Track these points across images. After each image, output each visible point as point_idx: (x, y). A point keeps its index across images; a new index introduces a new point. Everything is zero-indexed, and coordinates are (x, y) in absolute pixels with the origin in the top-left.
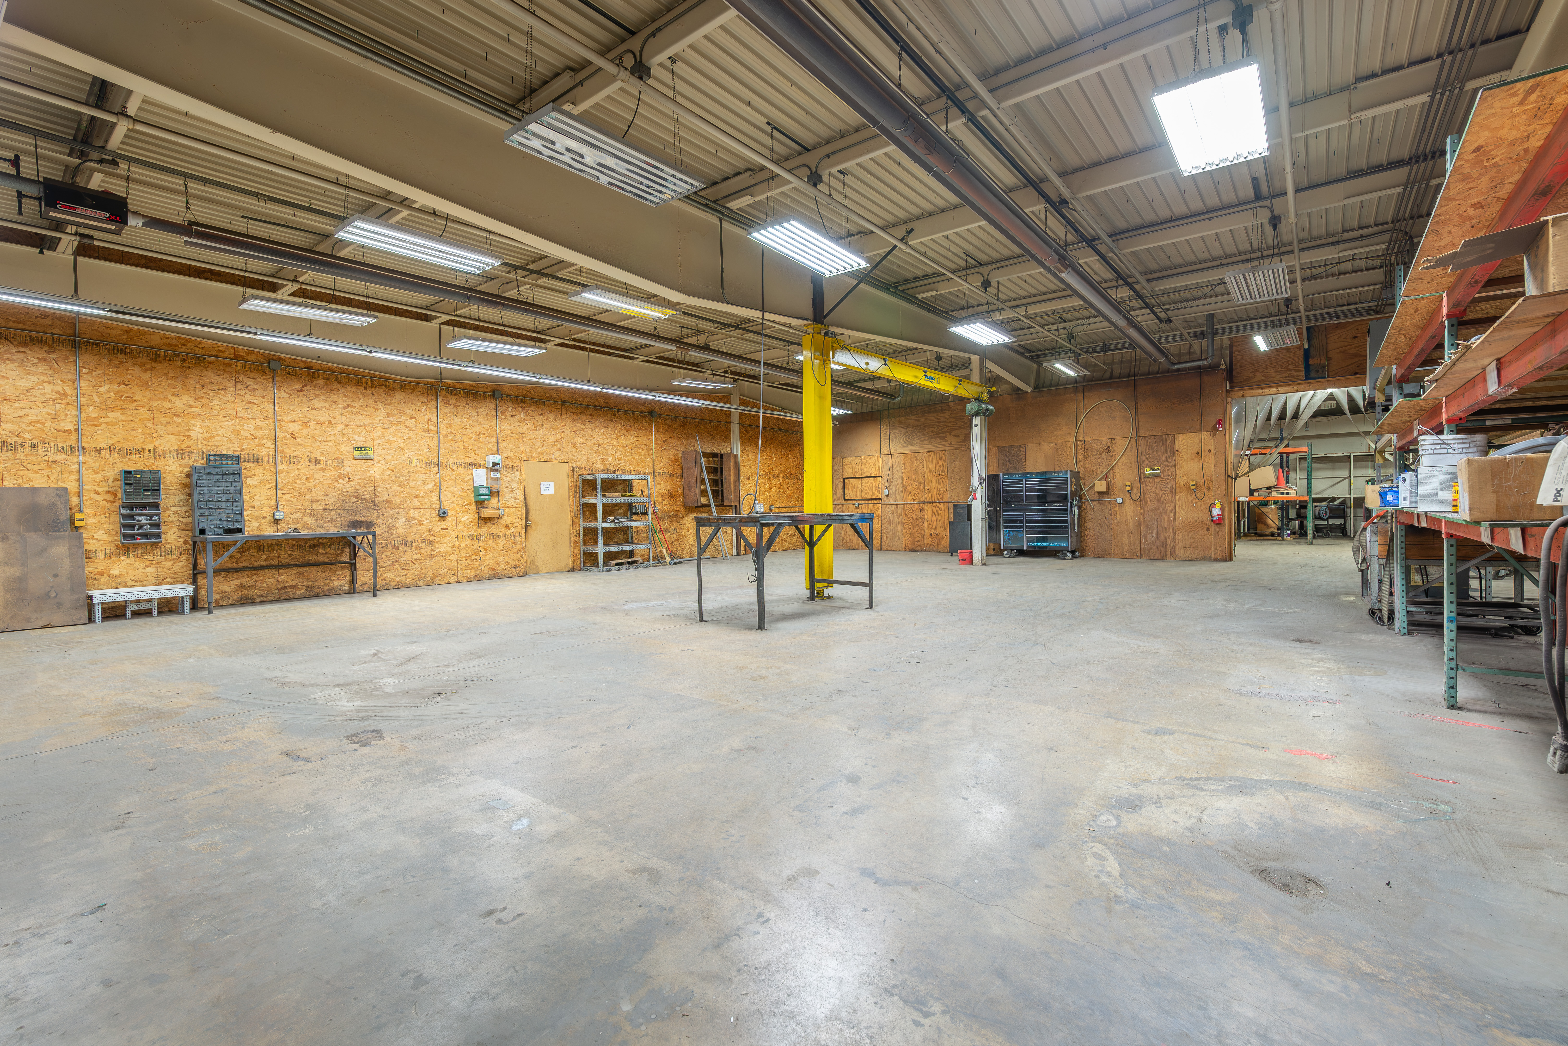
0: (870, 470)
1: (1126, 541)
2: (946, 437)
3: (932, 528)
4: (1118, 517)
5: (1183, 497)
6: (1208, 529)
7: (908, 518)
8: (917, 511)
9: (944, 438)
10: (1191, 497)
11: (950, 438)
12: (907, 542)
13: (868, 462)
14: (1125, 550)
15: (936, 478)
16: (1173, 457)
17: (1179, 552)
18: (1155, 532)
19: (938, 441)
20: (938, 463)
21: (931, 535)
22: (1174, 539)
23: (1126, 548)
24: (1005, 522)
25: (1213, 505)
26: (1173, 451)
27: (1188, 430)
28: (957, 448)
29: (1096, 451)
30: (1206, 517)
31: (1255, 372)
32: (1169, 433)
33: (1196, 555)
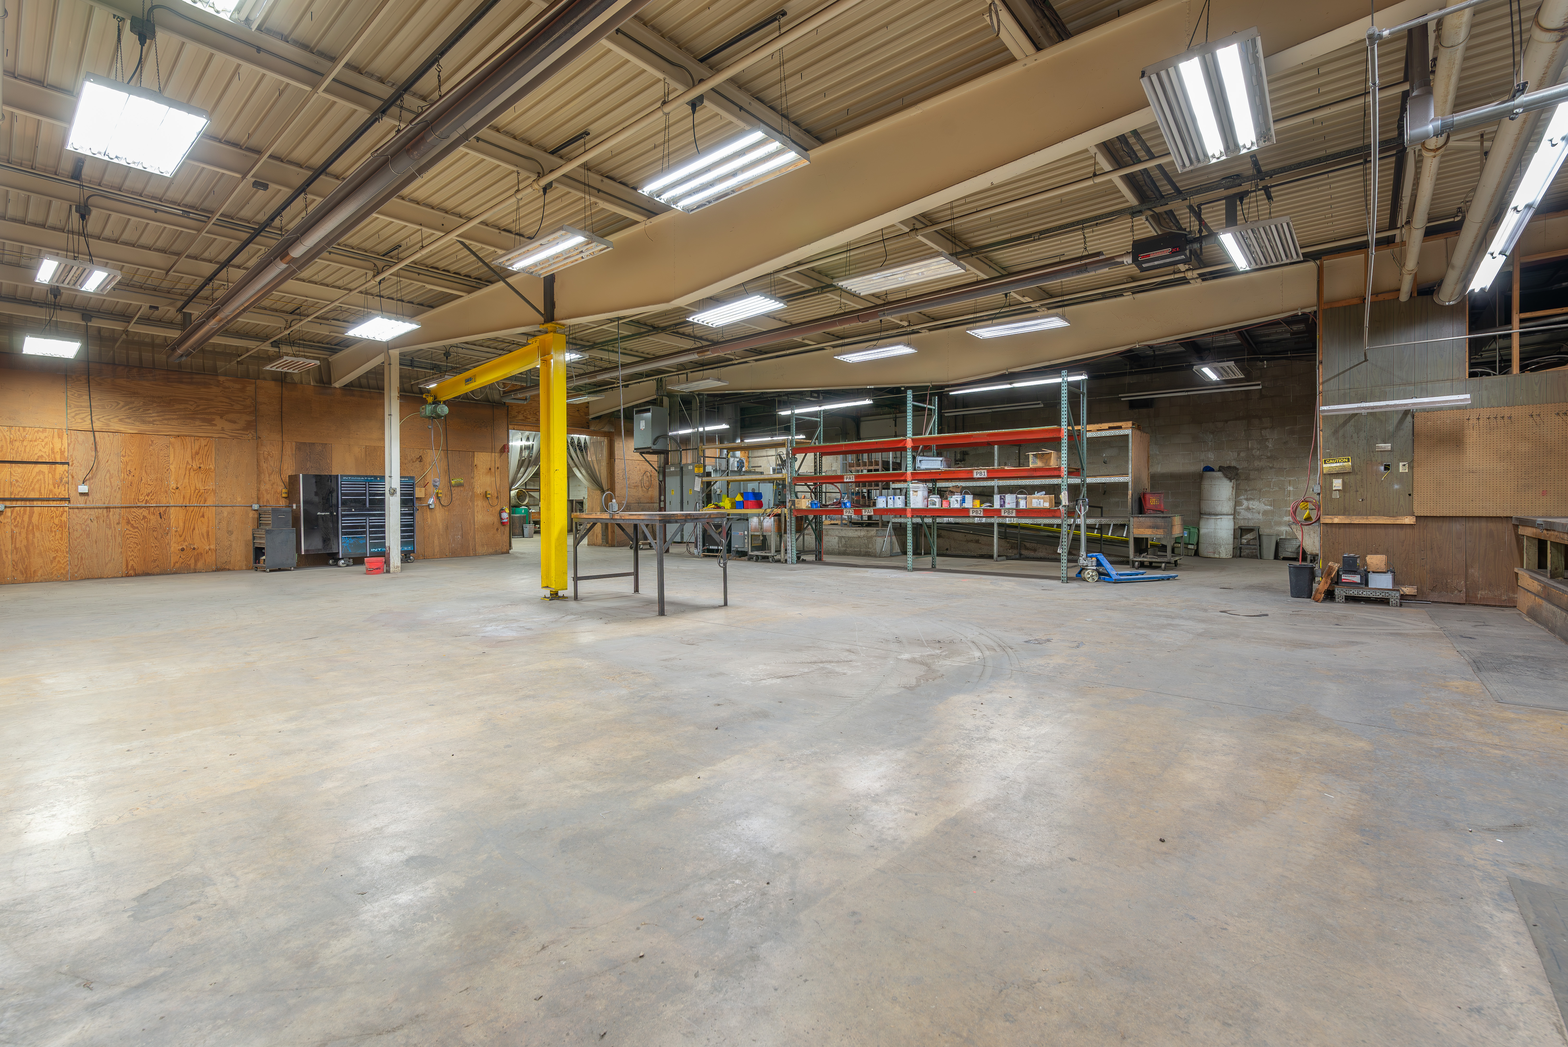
0: (40, 451)
1: (436, 542)
2: (213, 420)
3: (185, 540)
4: (429, 520)
5: (479, 503)
6: (497, 529)
7: (134, 528)
8: (154, 519)
9: (210, 422)
10: (485, 504)
11: (220, 423)
12: (131, 563)
13: (29, 437)
14: (436, 551)
15: (192, 473)
16: (472, 471)
17: (480, 550)
18: (460, 533)
19: (198, 423)
20: (197, 453)
21: (183, 550)
22: (474, 538)
23: (437, 549)
24: (343, 528)
25: (502, 510)
26: (473, 467)
27: (483, 449)
28: (234, 437)
29: (409, 458)
30: (496, 519)
31: (519, 412)
32: (471, 450)
33: (491, 550)
